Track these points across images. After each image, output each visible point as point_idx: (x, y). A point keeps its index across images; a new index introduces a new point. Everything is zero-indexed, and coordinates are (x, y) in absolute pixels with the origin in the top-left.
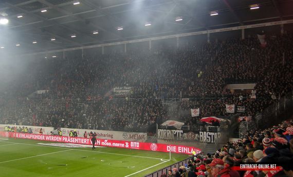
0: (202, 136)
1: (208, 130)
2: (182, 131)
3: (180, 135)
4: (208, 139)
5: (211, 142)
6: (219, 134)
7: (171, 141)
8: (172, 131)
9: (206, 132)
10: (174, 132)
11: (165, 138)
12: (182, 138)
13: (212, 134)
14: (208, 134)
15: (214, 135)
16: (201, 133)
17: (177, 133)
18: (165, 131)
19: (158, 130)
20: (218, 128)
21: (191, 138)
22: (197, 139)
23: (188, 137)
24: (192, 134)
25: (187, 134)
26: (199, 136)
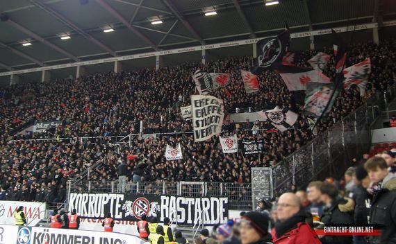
0: (166, 206)
6: (206, 202)
7: (97, 220)
8: (101, 195)
9: (177, 197)
10: (105, 200)
11: (84, 213)
12: (121, 213)
13: (189, 201)
14: (181, 201)
15: (193, 203)
16: (165, 200)
17: (110, 200)
18: (85, 197)
19: (72, 194)
20: (203, 187)
21: (141, 212)
22: (155, 215)
23: (134, 210)
24: (144, 202)
25: (132, 204)
26: (159, 206)
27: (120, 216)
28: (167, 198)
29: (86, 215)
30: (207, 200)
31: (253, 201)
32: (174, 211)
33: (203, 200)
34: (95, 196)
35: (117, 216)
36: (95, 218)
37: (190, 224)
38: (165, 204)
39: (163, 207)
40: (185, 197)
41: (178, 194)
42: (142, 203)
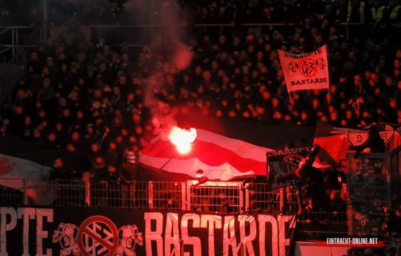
0: (157, 236)
1: (186, 203)
2: (50, 214)
3: (41, 234)
4: (188, 249)
9: (181, 214)
10: (8, 221)
12: (49, 251)
13: (209, 221)
14: (190, 222)
15: (219, 226)
16: (154, 222)
17: (20, 222)
20: (241, 193)
21: (98, 248)
23: (80, 243)
24: (104, 226)
25: (76, 230)
26: (140, 234)
28: (159, 218)
30: (251, 219)
31: (349, 223)
32: (178, 246)
33: (242, 219)
39: (150, 236)
40: (200, 214)
41: (184, 208)
42: (100, 228)
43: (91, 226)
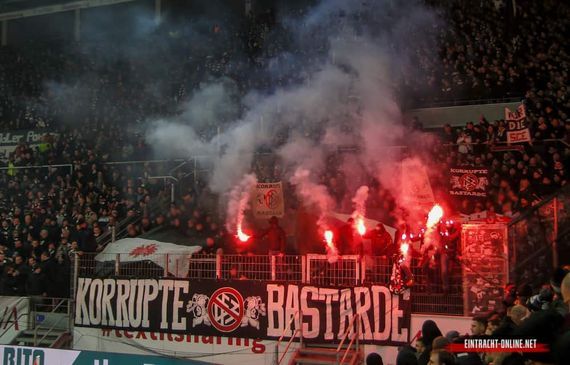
0: (278, 306)
1: (306, 276)
2: (185, 285)
3: (178, 304)
4: (307, 319)
5: (320, 339)
6: (363, 295)
7: (135, 334)
8: (141, 283)
9: (301, 286)
10: (151, 292)
11: (108, 318)
12: (184, 320)
13: (327, 294)
14: (310, 294)
15: (336, 298)
16: (276, 294)
17: (161, 293)
18: (110, 286)
19: (81, 280)
20: (357, 265)
21: (226, 318)
22: (255, 324)
23: (211, 312)
24: (231, 297)
25: (207, 300)
26: (263, 305)
27: (182, 326)
28: (281, 290)
29: (112, 322)
30: (366, 290)
32: (297, 317)
33: (358, 291)
34: (130, 285)
35: (176, 326)
36: (131, 329)
37: (330, 341)
38: (275, 300)
39: (272, 306)
40: (318, 286)
41: (303, 281)
42: (228, 299)
43: (221, 297)
